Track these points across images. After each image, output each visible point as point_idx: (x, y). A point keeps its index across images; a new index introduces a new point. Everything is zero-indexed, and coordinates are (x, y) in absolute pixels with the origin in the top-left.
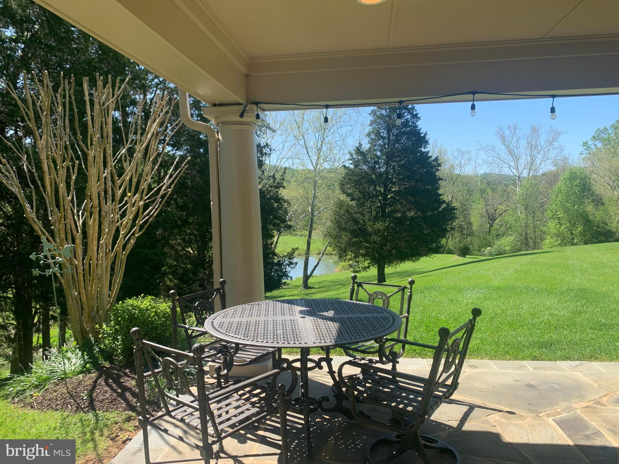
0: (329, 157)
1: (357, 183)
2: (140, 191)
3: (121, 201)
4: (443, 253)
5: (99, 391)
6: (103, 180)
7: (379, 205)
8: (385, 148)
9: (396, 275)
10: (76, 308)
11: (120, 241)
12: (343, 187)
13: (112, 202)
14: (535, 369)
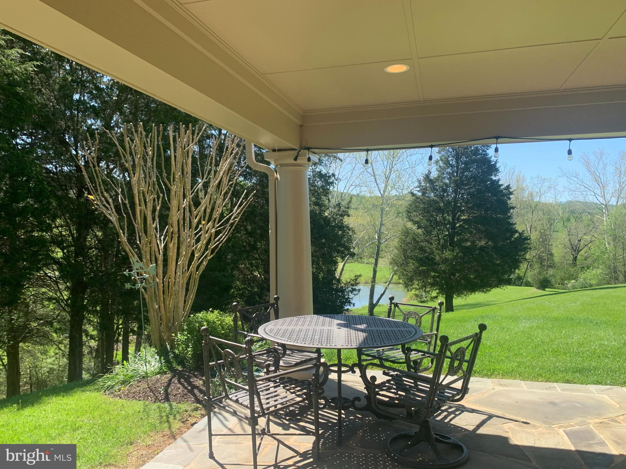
0: (397, 184)
1: (426, 211)
2: (213, 219)
3: (197, 227)
4: (520, 286)
5: (173, 387)
6: (183, 211)
7: (447, 233)
8: (454, 176)
9: (468, 307)
10: (156, 319)
11: (195, 263)
12: (409, 215)
13: (189, 230)
14: (564, 390)
